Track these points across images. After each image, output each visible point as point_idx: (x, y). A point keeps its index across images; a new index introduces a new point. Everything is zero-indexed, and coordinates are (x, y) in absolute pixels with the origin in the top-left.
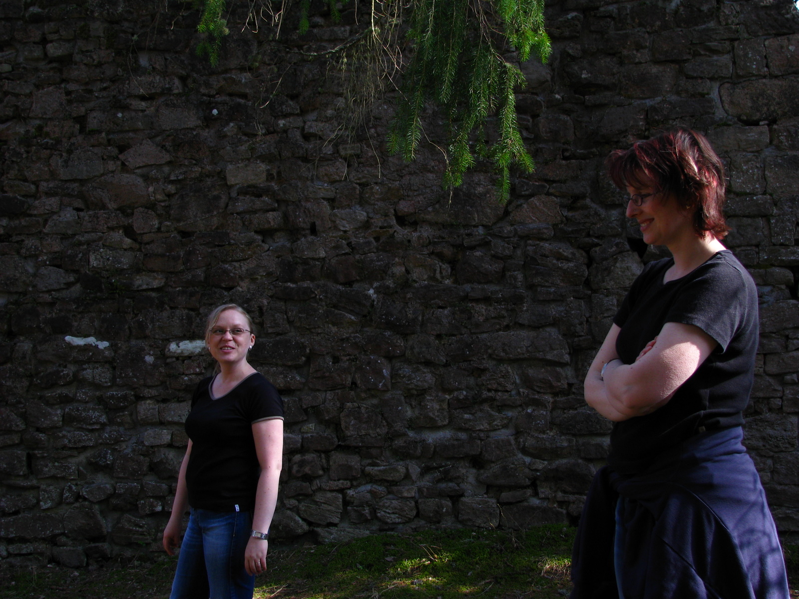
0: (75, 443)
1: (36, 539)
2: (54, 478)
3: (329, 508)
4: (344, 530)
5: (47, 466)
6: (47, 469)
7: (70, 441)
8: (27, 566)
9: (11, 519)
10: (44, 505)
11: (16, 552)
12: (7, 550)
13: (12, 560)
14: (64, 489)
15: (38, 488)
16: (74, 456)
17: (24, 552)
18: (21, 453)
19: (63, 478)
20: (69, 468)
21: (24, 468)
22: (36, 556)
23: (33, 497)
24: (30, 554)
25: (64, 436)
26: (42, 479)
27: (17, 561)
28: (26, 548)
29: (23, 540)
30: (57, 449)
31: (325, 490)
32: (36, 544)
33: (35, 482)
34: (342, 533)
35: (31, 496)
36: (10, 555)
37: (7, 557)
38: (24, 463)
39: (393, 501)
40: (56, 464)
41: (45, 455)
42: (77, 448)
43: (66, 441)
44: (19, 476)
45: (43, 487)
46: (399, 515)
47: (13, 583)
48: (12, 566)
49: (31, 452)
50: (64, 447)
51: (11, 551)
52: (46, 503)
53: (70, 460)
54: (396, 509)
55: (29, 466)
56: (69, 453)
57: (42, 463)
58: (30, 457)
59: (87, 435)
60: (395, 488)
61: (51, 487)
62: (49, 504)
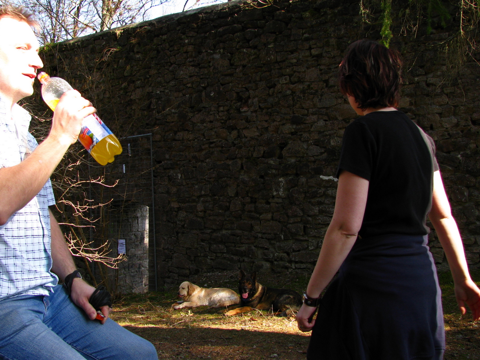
0: (324, 222)
1: (307, 262)
2: (315, 236)
3: (438, 255)
4: (444, 266)
5: (312, 231)
6: (312, 233)
7: (322, 221)
8: (303, 273)
9: (297, 253)
10: (310, 248)
11: (298, 267)
12: (295, 266)
13: (297, 270)
14: (319, 242)
15: (308, 240)
16: (323, 228)
17: (302, 267)
18: (301, 226)
19: (319, 237)
20: (321, 233)
21: (302, 232)
22: (307, 269)
23: (306, 244)
24: (304, 268)
25: (319, 219)
26: (310, 237)
27: (299, 271)
28: (303, 266)
29: (302, 262)
30: (316, 224)
31: (436, 247)
32: (307, 265)
33: (307, 238)
34: (443, 267)
35: (305, 244)
36: (296, 268)
37: (295, 269)
38: (302, 230)
39: (469, 254)
40: (316, 231)
41: (311, 227)
42: (325, 224)
43: (320, 221)
44: (300, 235)
45: (310, 240)
46: (471, 260)
47: (297, 280)
48: (297, 273)
49: (305, 225)
50: (319, 224)
51: (297, 267)
52: (311, 247)
53: (321, 229)
54: (469, 257)
55: (304, 231)
56: (321, 226)
57: (310, 230)
58: (305, 228)
59: (329, 219)
60: (469, 248)
61: (314, 241)
62: (313, 248)
